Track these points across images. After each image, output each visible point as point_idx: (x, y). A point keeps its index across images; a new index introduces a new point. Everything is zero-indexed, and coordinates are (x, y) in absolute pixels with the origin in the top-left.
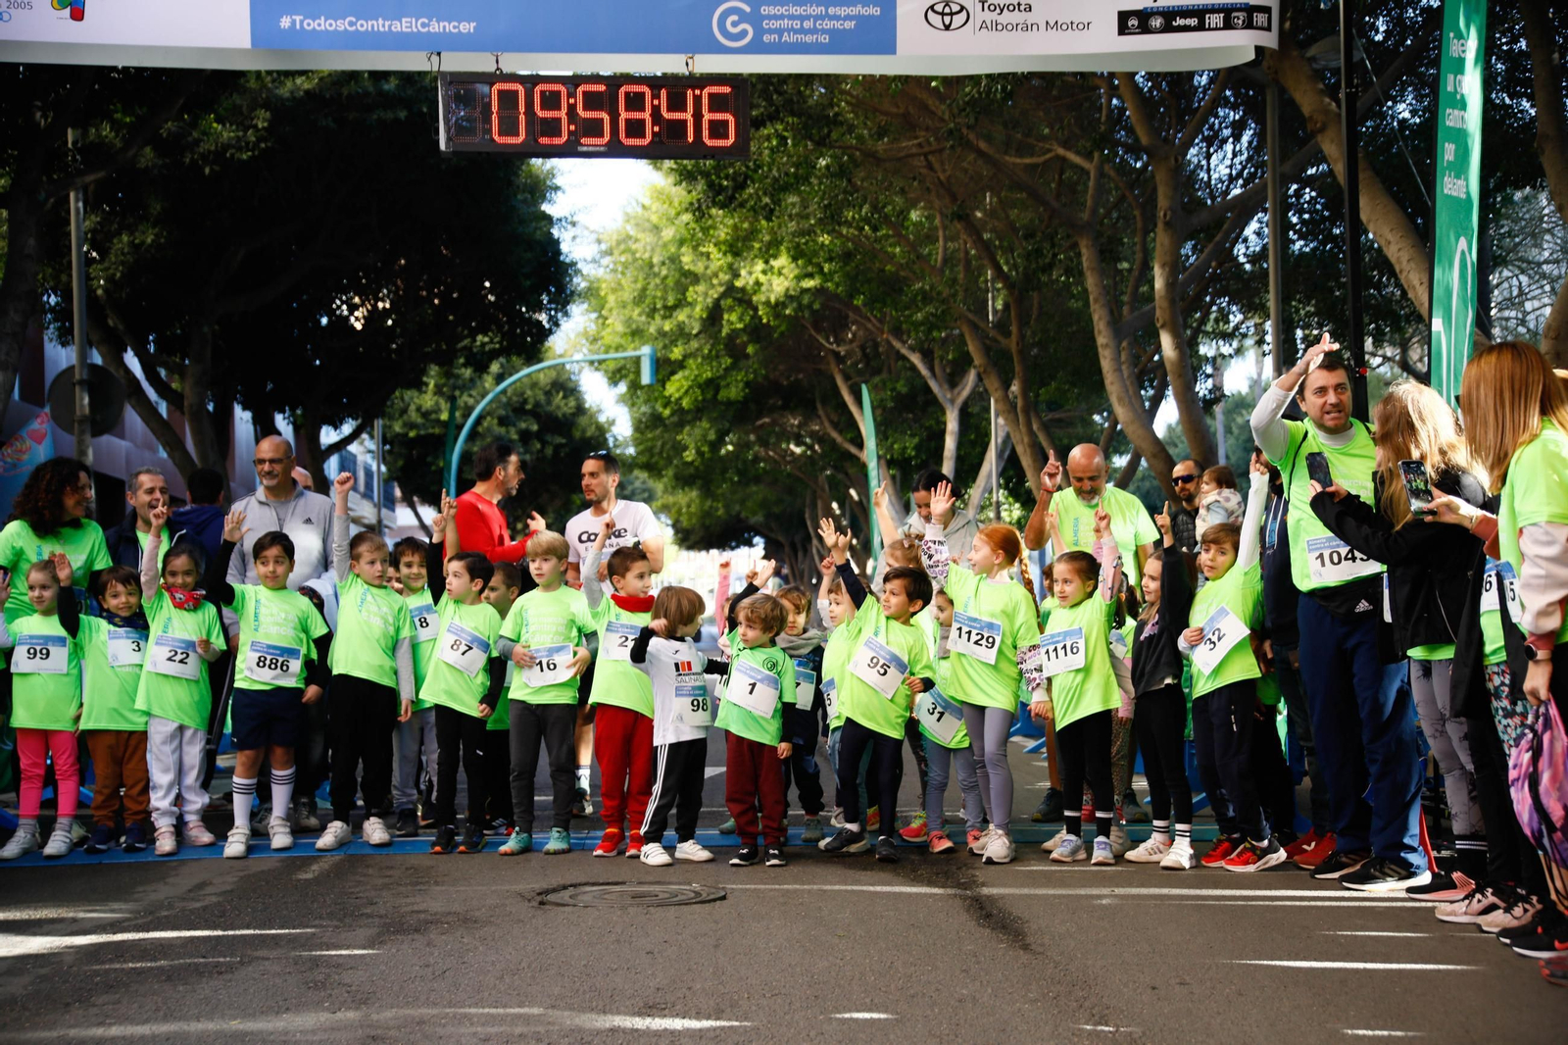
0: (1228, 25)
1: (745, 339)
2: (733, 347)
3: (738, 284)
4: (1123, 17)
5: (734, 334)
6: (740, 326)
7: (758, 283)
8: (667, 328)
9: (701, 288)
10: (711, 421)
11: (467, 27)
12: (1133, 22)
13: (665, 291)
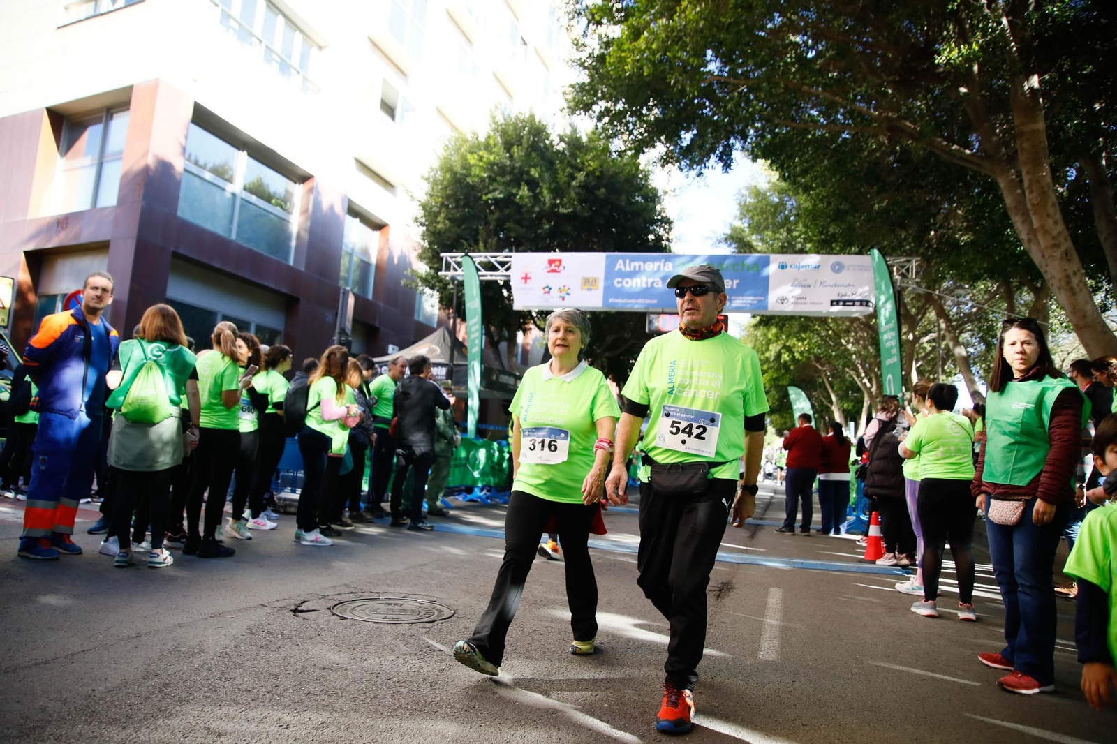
0: (861, 305)
1: (790, 363)
2: (786, 366)
3: (788, 344)
4: (832, 302)
5: (786, 362)
6: (788, 359)
7: (794, 344)
8: (762, 358)
9: (774, 345)
10: (777, 392)
11: (655, 301)
12: (835, 303)
13: (762, 345)
